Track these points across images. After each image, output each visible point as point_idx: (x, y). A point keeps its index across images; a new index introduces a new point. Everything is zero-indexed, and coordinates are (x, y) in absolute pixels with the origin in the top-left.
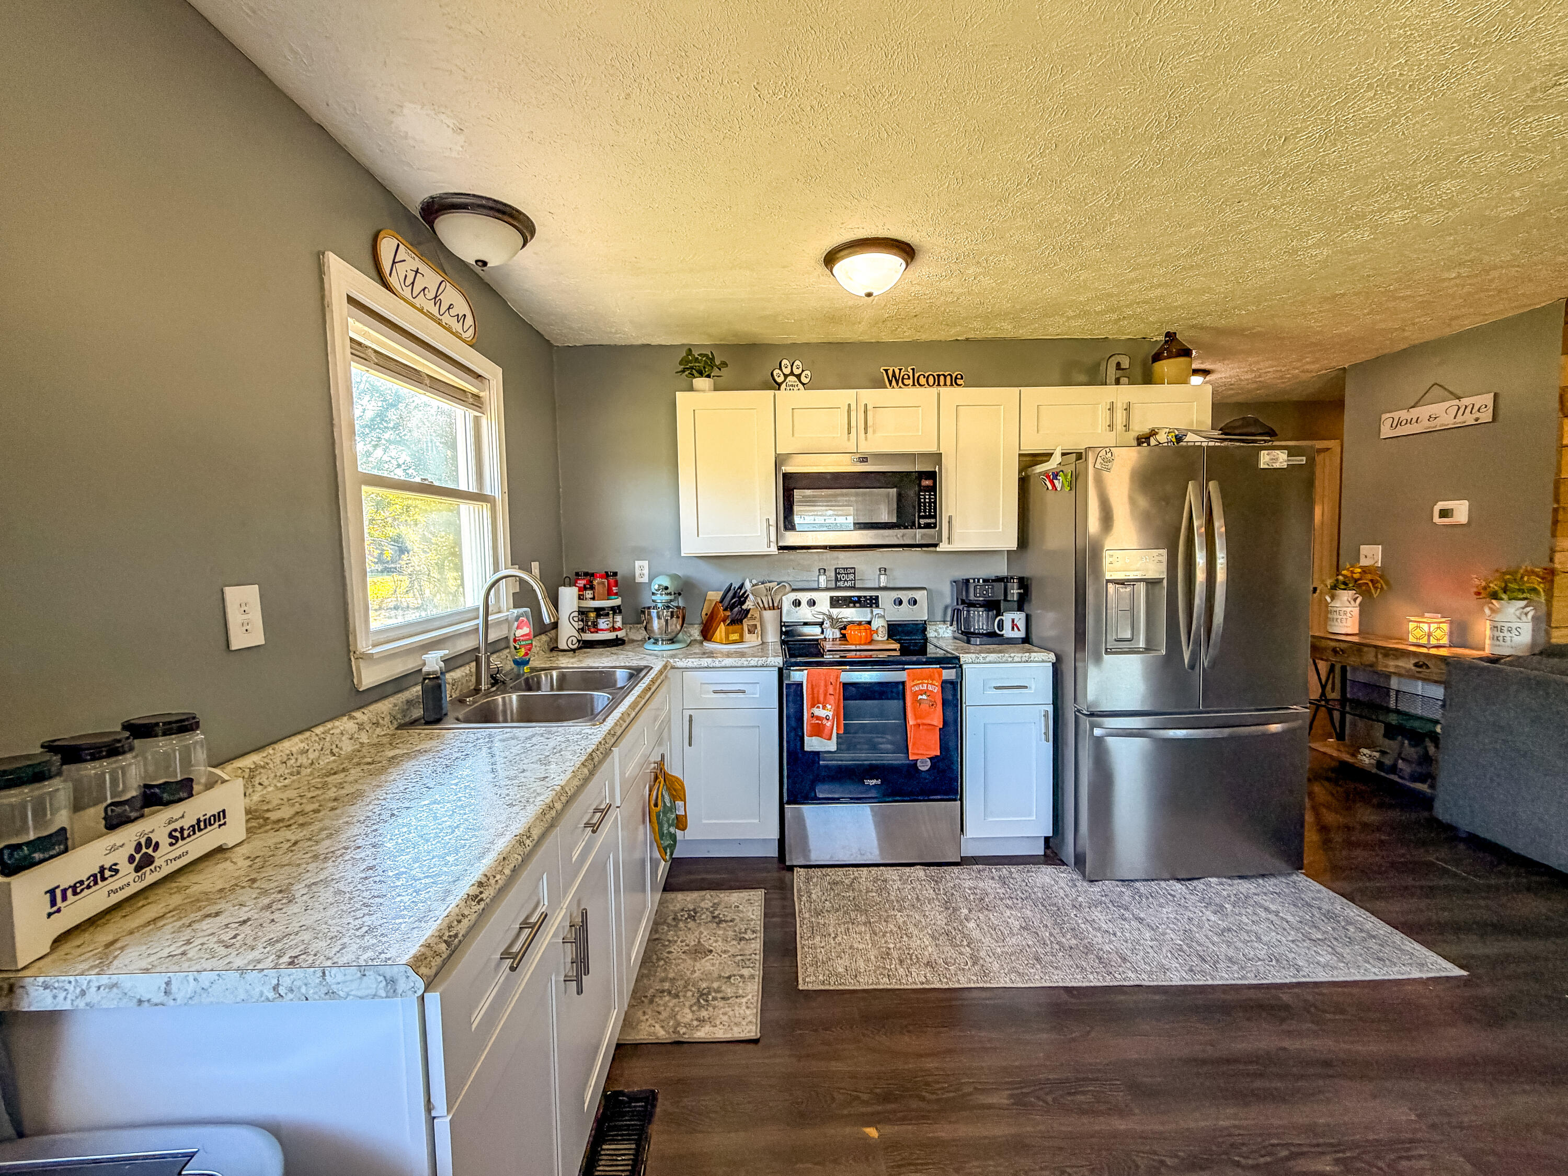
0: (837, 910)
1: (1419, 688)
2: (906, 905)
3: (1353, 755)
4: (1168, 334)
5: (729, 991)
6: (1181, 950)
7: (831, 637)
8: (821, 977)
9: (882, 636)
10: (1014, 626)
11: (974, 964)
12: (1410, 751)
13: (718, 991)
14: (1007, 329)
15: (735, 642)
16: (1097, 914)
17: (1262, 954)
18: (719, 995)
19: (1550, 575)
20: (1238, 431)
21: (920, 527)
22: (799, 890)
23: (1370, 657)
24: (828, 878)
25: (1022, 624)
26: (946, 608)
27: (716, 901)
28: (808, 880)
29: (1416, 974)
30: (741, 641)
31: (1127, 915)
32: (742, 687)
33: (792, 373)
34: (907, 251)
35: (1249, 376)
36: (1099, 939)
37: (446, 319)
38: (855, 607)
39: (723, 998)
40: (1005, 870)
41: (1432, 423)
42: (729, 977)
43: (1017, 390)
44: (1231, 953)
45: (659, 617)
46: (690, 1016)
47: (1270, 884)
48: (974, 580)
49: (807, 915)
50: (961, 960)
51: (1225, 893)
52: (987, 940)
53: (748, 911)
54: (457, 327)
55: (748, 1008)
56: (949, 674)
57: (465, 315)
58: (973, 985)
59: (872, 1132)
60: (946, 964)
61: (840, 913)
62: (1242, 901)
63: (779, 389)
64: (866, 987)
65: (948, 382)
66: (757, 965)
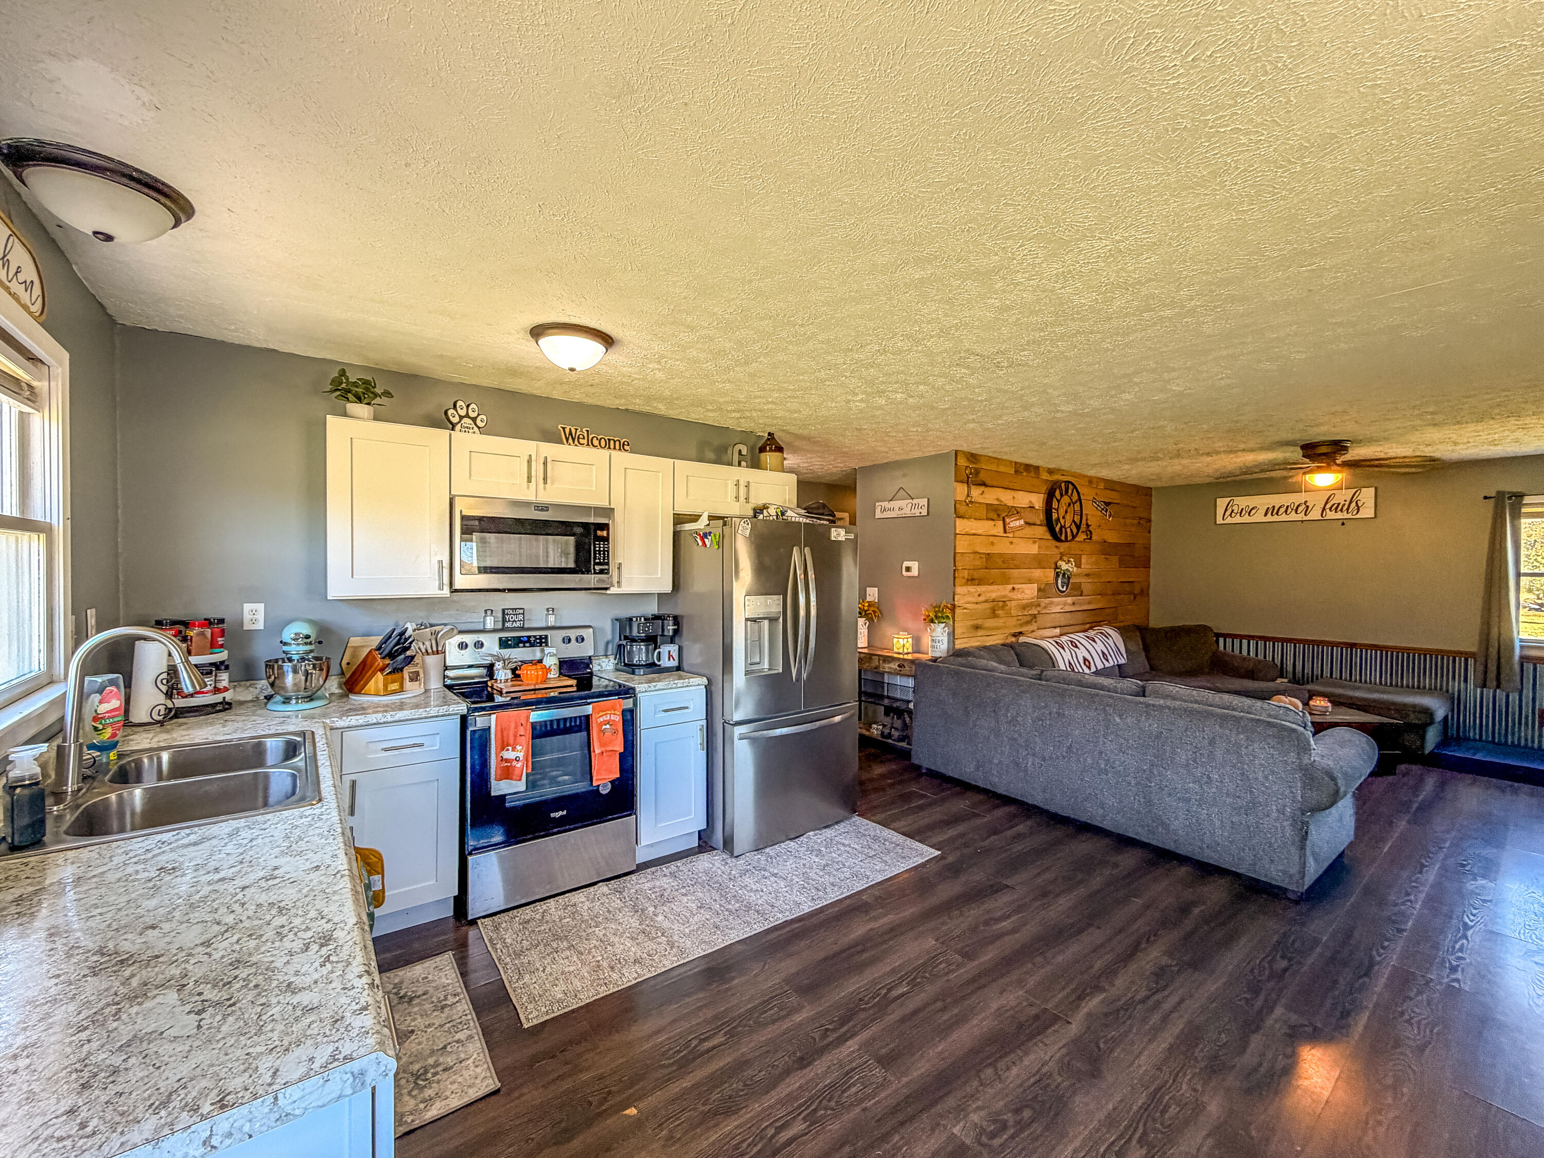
0: (537, 946)
1: (899, 680)
2: (600, 919)
3: (869, 731)
4: (769, 434)
5: (450, 1060)
6: (804, 888)
7: (503, 678)
8: (543, 1009)
9: (554, 674)
10: (670, 656)
11: (672, 948)
12: (898, 723)
13: (436, 1065)
14: (661, 409)
15: (394, 692)
16: (748, 880)
17: (848, 875)
18: (440, 1069)
19: (953, 608)
20: (815, 511)
21: (595, 573)
22: (491, 940)
23: (875, 662)
24: (517, 919)
25: (675, 655)
26: (608, 643)
27: (396, 981)
28: (496, 928)
29: (921, 861)
30: (401, 690)
31: (767, 874)
32: (418, 741)
33: (467, 416)
34: (607, 340)
35: (806, 465)
36: (754, 897)
37: (15, 287)
38: (524, 646)
39: (445, 1070)
40: (673, 866)
41: (901, 512)
42: (445, 1047)
43: (670, 461)
44: (832, 880)
45: (295, 671)
46: (412, 1102)
47: (841, 827)
48: (637, 617)
49: (508, 960)
50: (661, 948)
51: (819, 841)
52: (676, 927)
53: (440, 978)
54: (25, 297)
55: (477, 1066)
56: (629, 704)
57: (32, 282)
58: (675, 965)
59: (632, 1111)
60: (650, 955)
61: (541, 947)
62: (829, 843)
63: (453, 429)
64: (588, 1001)
65: (617, 447)
66: (472, 1024)
